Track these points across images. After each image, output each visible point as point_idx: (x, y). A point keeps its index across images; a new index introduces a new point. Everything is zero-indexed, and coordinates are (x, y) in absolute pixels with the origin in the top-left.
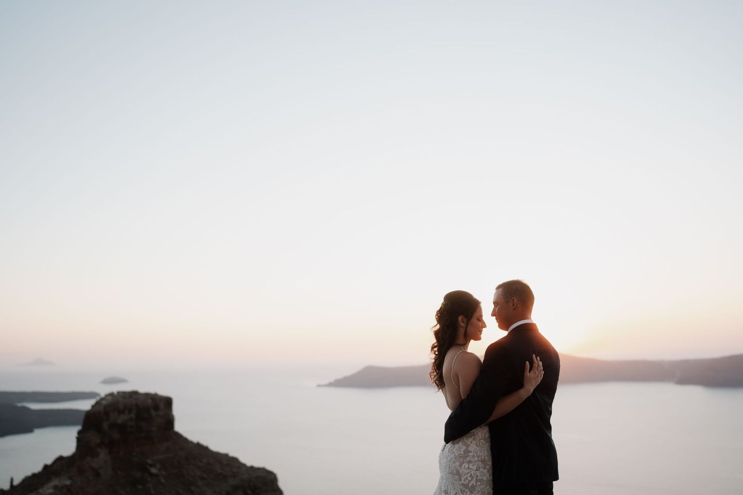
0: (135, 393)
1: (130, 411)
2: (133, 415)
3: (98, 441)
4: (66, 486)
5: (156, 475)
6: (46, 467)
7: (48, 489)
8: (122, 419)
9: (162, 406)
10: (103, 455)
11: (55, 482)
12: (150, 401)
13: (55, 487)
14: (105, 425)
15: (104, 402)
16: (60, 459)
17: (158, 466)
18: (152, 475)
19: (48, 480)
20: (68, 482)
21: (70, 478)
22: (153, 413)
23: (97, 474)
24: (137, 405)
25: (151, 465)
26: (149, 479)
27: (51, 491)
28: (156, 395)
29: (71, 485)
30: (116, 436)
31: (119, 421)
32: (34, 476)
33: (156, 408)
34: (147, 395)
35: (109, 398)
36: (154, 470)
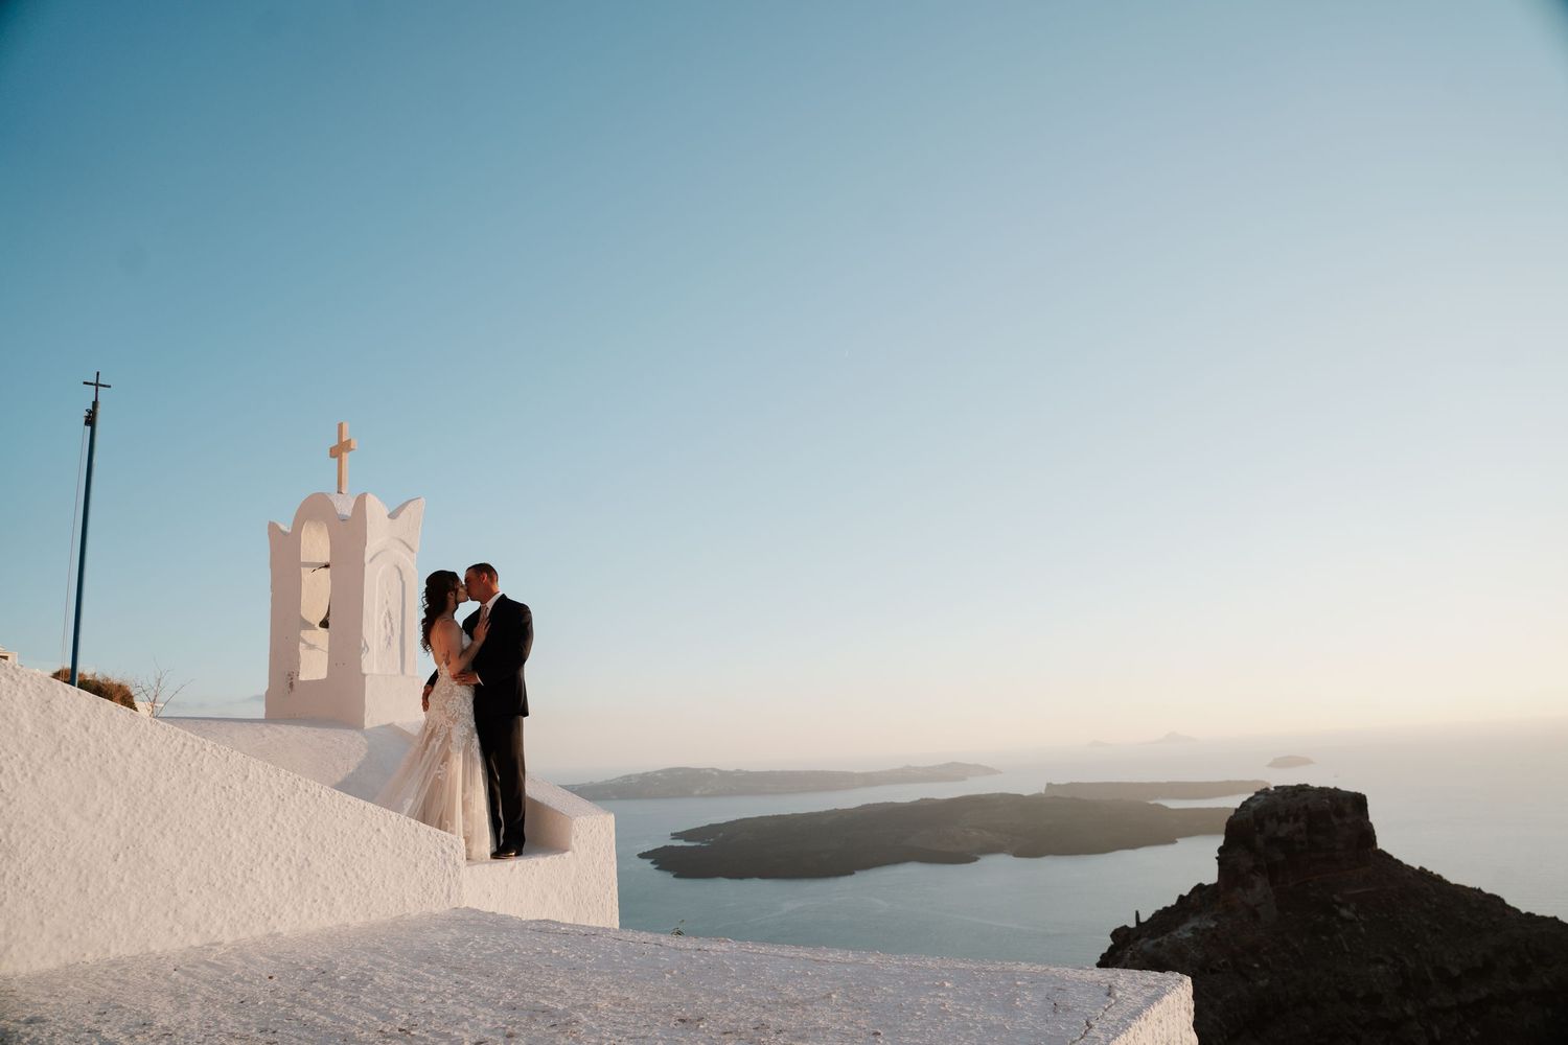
0: (1303, 789)
1: (1296, 820)
2: (1302, 824)
3: (1251, 864)
4: (1211, 929)
5: (1351, 921)
6: (1181, 897)
7: (1184, 932)
8: (1284, 830)
9: (1348, 808)
10: (1261, 888)
11: (1194, 922)
12: (1328, 801)
13: (1194, 930)
14: (1259, 840)
15: (1253, 804)
16: (1200, 888)
17: (1353, 906)
18: (1342, 920)
19: (1185, 920)
20: (1213, 925)
21: (1215, 918)
22: (1336, 821)
23: (1256, 915)
24: (1306, 808)
25: (1340, 905)
26: (1339, 926)
27: (1190, 935)
28: (1336, 790)
29: (1217, 928)
30: (1280, 857)
31: (1281, 834)
32: (1166, 910)
33: (1340, 813)
34: (1322, 790)
35: (1262, 797)
36: (1345, 913)
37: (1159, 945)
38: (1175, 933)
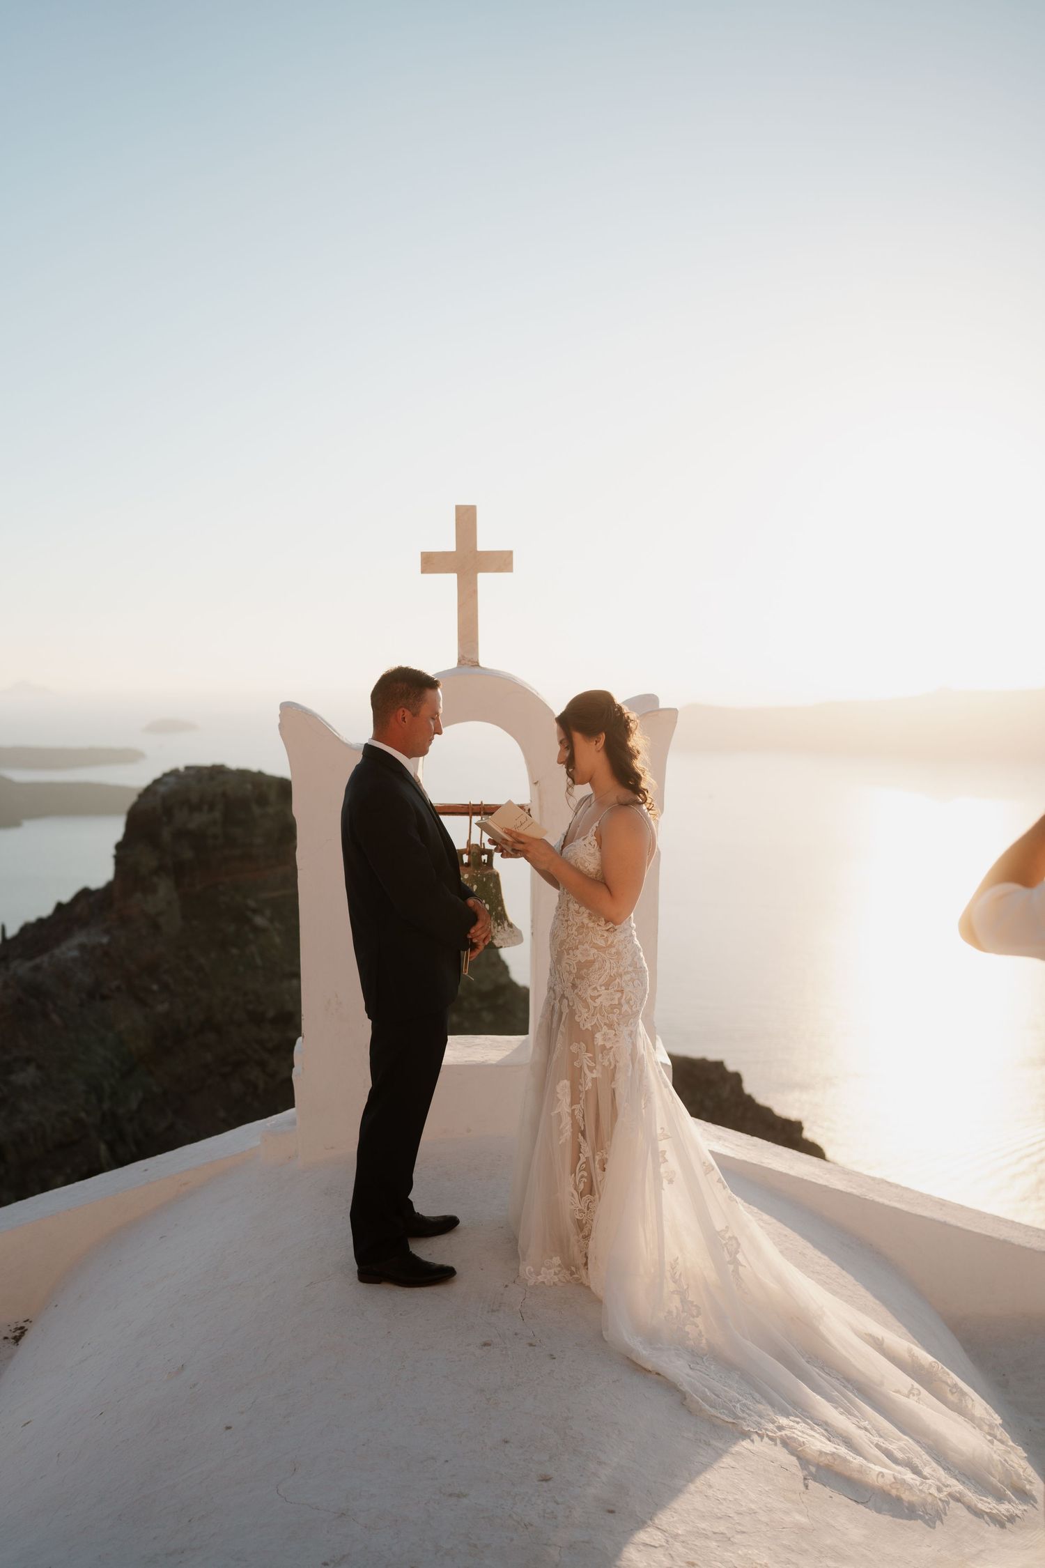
0: (220, 770)
1: (212, 807)
2: (217, 815)
3: (153, 862)
4: (104, 946)
6: (59, 907)
7: (69, 950)
8: (197, 821)
10: (165, 889)
11: (80, 938)
12: (249, 786)
13: (82, 947)
14: (166, 833)
15: (161, 788)
16: (86, 892)
17: (267, 913)
18: (257, 929)
19: (68, 933)
21: (107, 932)
22: (257, 810)
23: (155, 925)
24: (224, 794)
25: (254, 911)
26: (251, 936)
27: (75, 953)
28: (260, 774)
29: (110, 945)
30: (188, 854)
31: (192, 826)
32: (41, 922)
33: (263, 801)
34: (243, 774)
36: (259, 920)
37: (37, 968)
38: (57, 952)
